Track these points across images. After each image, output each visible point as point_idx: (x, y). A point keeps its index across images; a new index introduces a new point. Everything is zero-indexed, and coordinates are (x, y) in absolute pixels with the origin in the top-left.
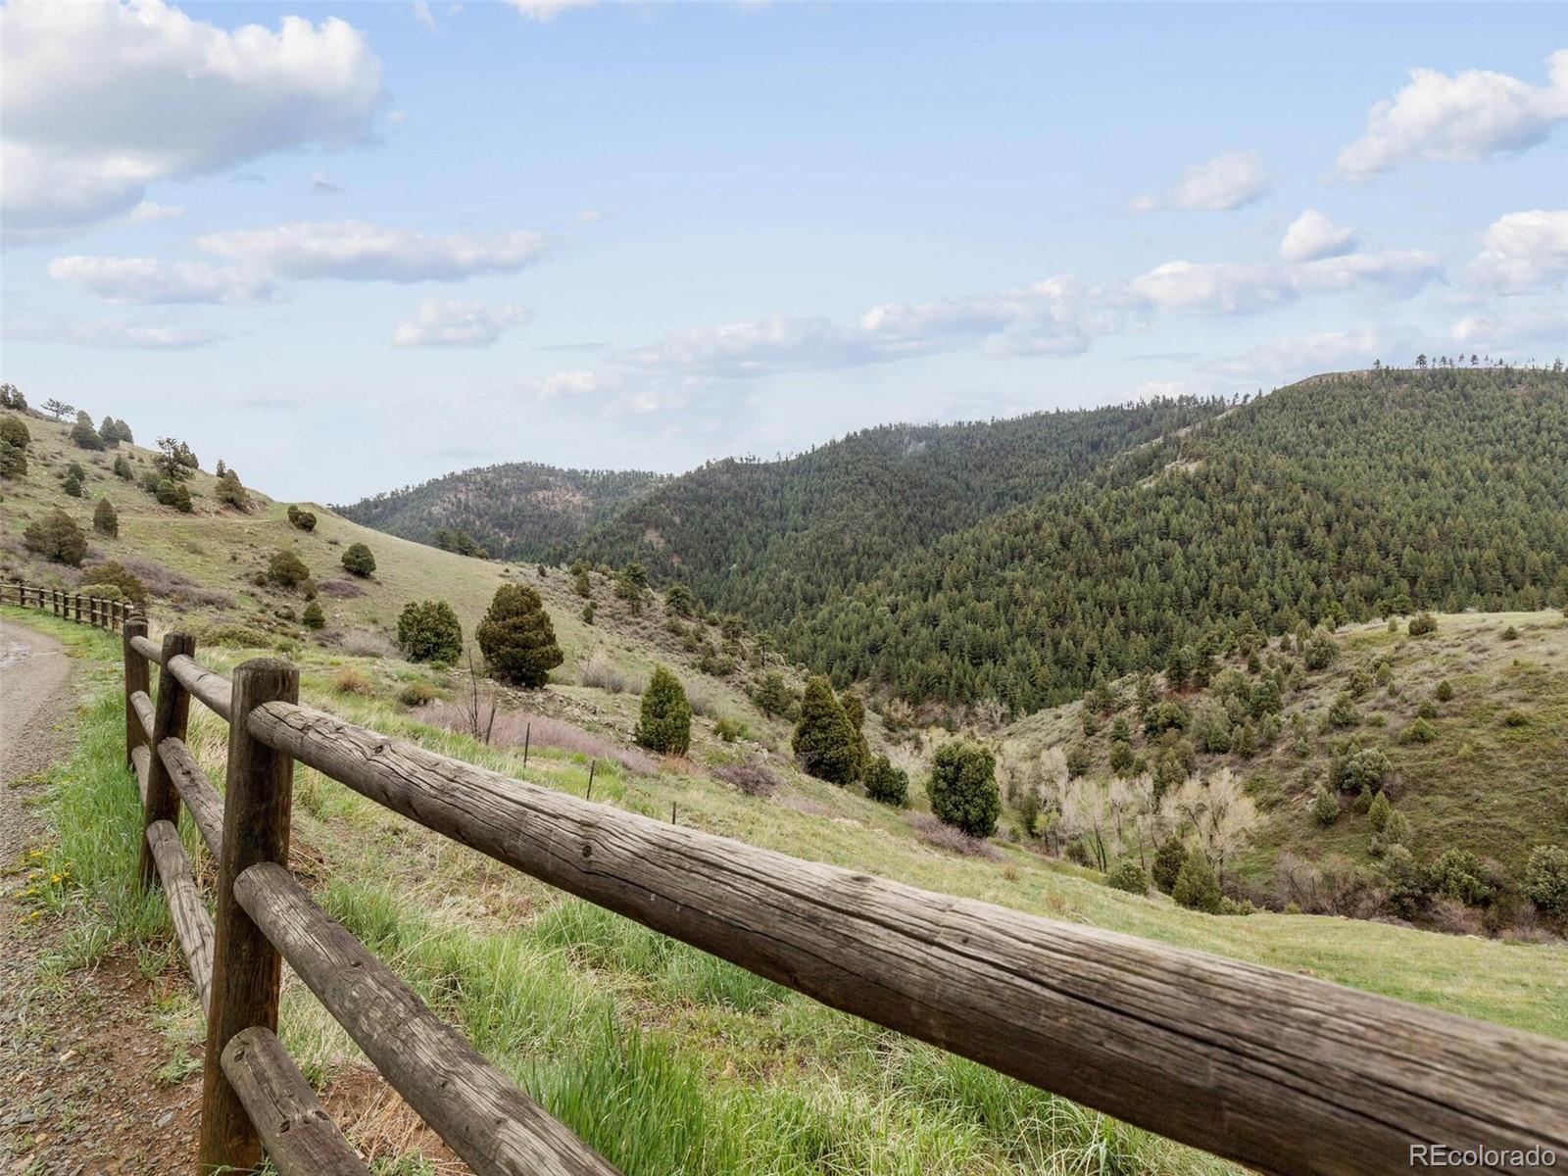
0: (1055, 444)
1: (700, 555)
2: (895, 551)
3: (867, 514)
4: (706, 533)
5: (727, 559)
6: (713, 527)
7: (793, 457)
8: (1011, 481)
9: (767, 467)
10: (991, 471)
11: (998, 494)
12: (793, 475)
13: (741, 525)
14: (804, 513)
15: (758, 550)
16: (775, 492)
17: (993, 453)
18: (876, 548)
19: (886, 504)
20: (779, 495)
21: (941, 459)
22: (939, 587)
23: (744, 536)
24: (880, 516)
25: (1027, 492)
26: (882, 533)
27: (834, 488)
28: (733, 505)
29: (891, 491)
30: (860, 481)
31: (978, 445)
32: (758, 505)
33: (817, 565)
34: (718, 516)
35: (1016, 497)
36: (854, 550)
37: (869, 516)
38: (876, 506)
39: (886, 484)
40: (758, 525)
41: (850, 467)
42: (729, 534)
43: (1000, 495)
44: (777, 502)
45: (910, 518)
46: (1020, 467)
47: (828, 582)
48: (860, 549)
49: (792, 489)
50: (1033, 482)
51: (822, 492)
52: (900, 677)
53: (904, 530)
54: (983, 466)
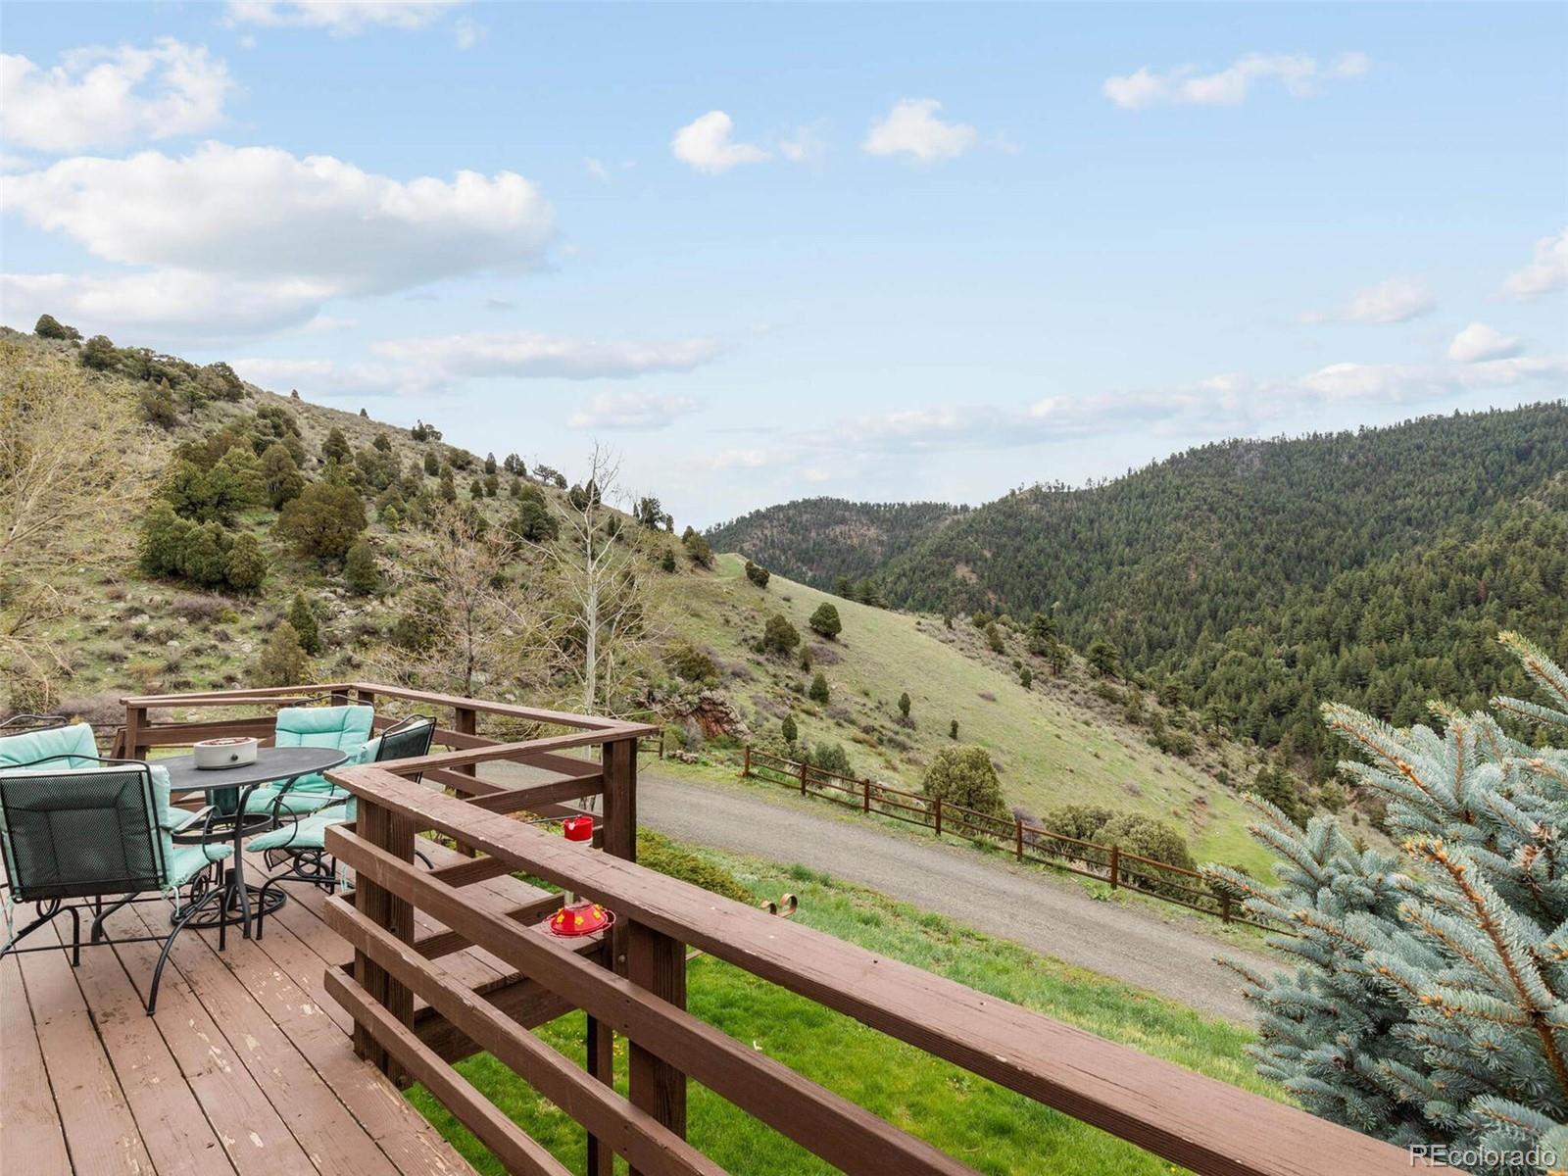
0: (1459, 455)
1: (1018, 592)
2: (1259, 588)
3: (1213, 546)
4: (1020, 567)
5: (1048, 595)
6: (1027, 561)
7: (1107, 484)
8: (1400, 502)
9: (1079, 495)
10: (1368, 491)
11: (1382, 518)
12: (1110, 503)
13: (1057, 558)
14: (1129, 544)
15: (1081, 587)
16: (1092, 522)
17: (1368, 469)
18: (1234, 585)
19: (1234, 533)
20: (1097, 525)
21: (1296, 478)
22: (1352, 637)
23: (1063, 571)
24: (1229, 547)
25: (1425, 516)
26: (1237, 566)
27: (1164, 517)
28: (1047, 538)
29: (1238, 518)
30: (1197, 508)
31: (1345, 459)
32: (1074, 538)
33: (1159, 604)
34: (1032, 549)
35: (1409, 521)
36: (1204, 588)
37: (1216, 547)
38: (1221, 535)
39: (1231, 510)
40: (1076, 559)
41: (1182, 492)
42: (1046, 569)
43: (1389, 518)
44: (1096, 532)
45: (1268, 550)
46: (1410, 484)
47: (1177, 623)
48: (1213, 586)
49: (1111, 519)
50: (1433, 502)
51: (1149, 522)
52: (1322, 750)
53: (1264, 563)
54: (1356, 485)
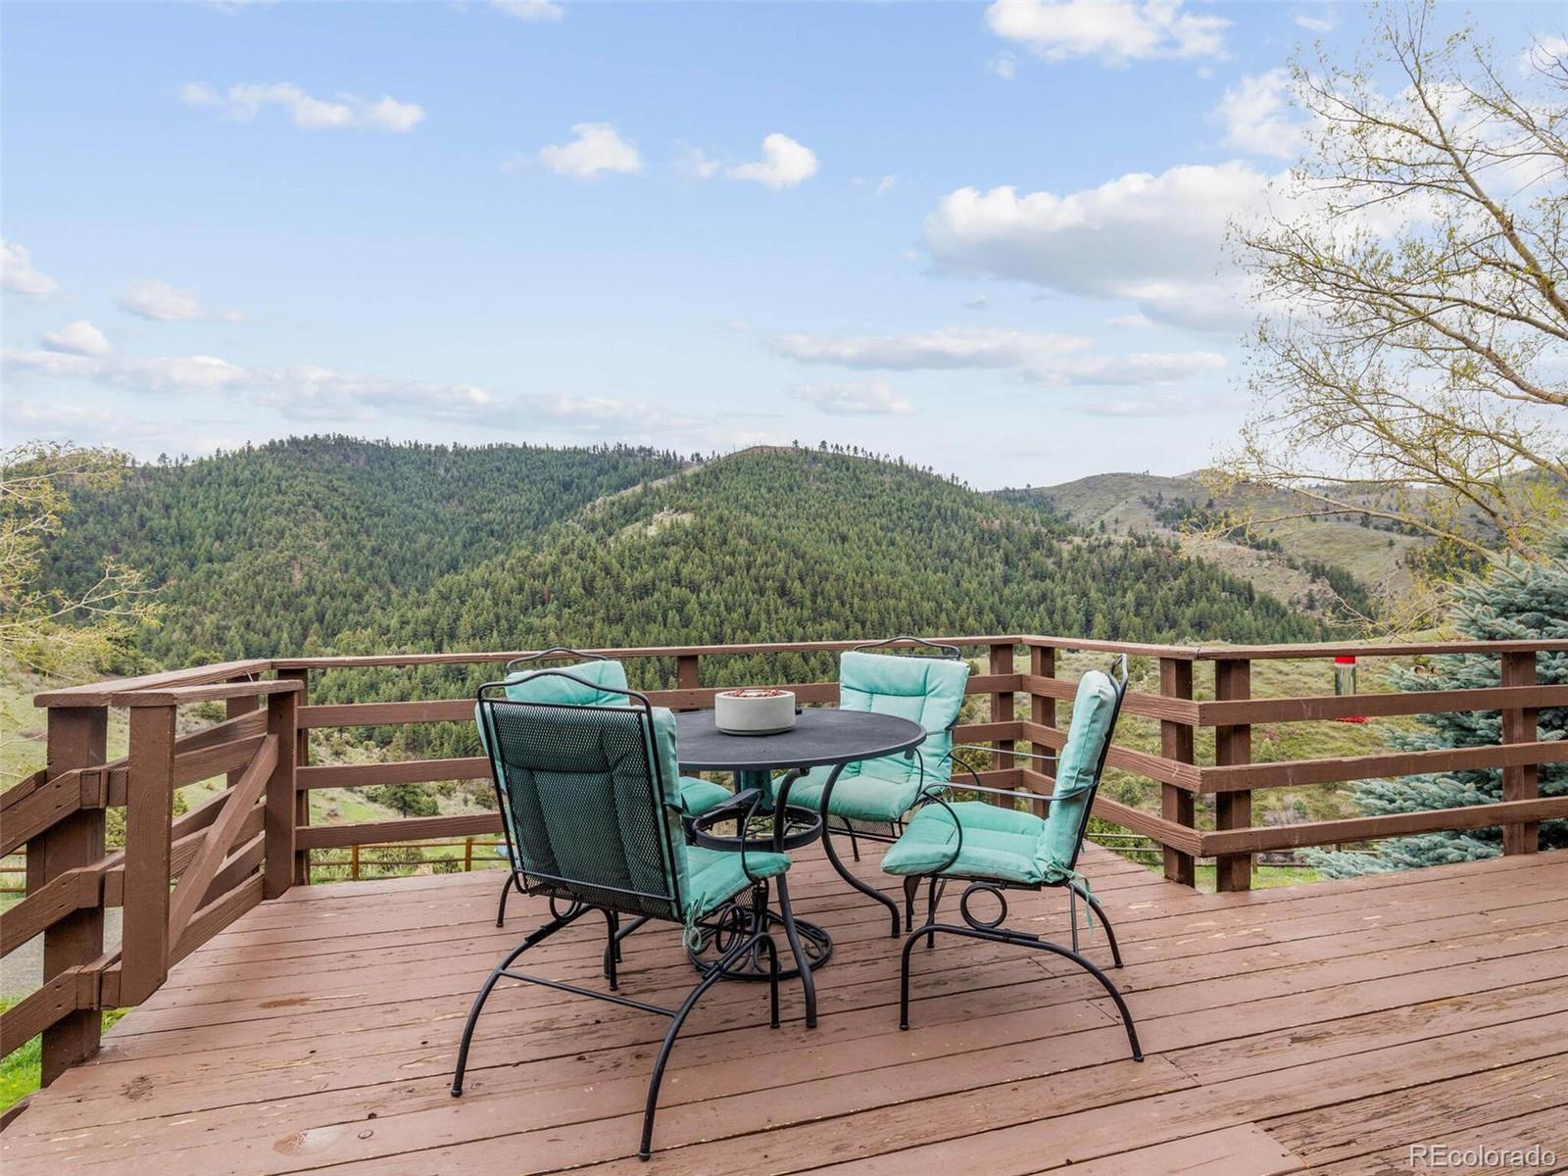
0: (526, 480)
2: (367, 590)
3: (319, 545)
7: (189, 464)
8: (485, 515)
9: (147, 473)
10: (461, 503)
11: (471, 528)
12: (193, 487)
14: (219, 537)
16: (167, 507)
17: (461, 483)
18: (342, 587)
19: (341, 534)
20: (174, 512)
21: (400, 484)
22: (452, 636)
24: (336, 547)
25: (503, 529)
26: (345, 567)
27: (263, 509)
28: (98, 522)
29: (344, 518)
30: (301, 503)
31: (442, 472)
32: (142, 525)
33: (258, 608)
35: (492, 533)
36: (310, 590)
37: (322, 546)
38: (327, 534)
39: (336, 509)
40: (146, 552)
41: (284, 484)
43: (476, 529)
44: (173, 521)
45: (375, 552)
46: (492, 501)
47: (279, 628)
48: (319, 588)
49: (194, 505)
50: (509, 518)
51: (245, 513)
52: (429, 743)
53: (371, 565)
54: (451, 496)
